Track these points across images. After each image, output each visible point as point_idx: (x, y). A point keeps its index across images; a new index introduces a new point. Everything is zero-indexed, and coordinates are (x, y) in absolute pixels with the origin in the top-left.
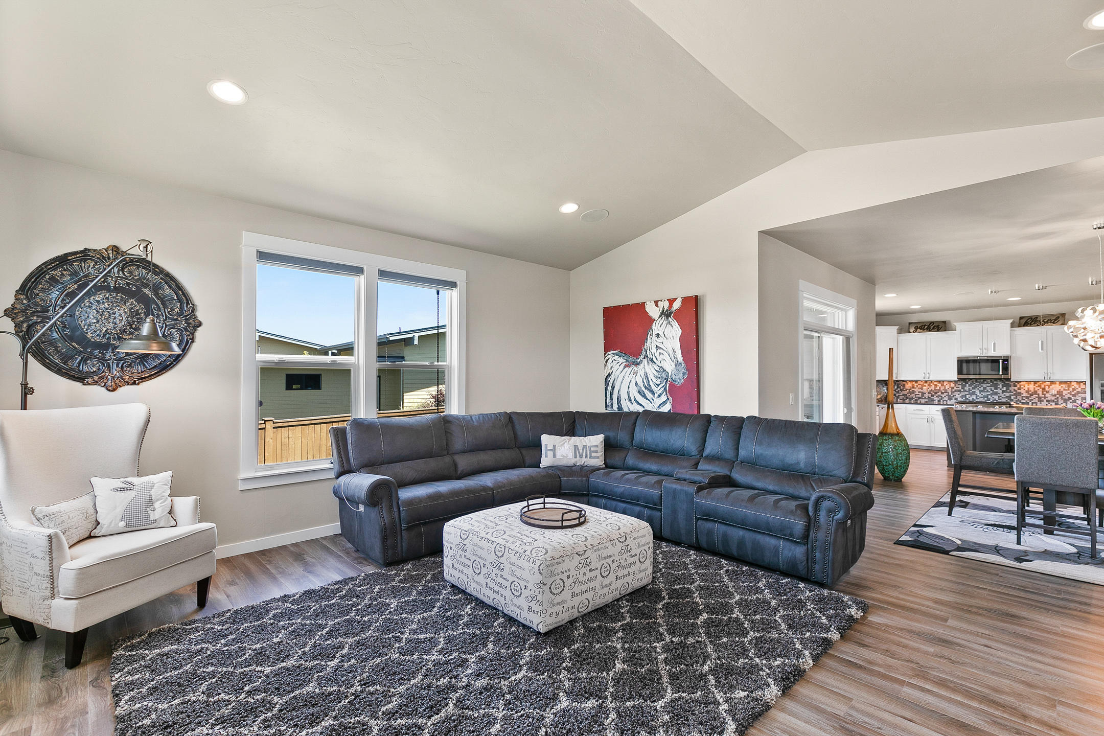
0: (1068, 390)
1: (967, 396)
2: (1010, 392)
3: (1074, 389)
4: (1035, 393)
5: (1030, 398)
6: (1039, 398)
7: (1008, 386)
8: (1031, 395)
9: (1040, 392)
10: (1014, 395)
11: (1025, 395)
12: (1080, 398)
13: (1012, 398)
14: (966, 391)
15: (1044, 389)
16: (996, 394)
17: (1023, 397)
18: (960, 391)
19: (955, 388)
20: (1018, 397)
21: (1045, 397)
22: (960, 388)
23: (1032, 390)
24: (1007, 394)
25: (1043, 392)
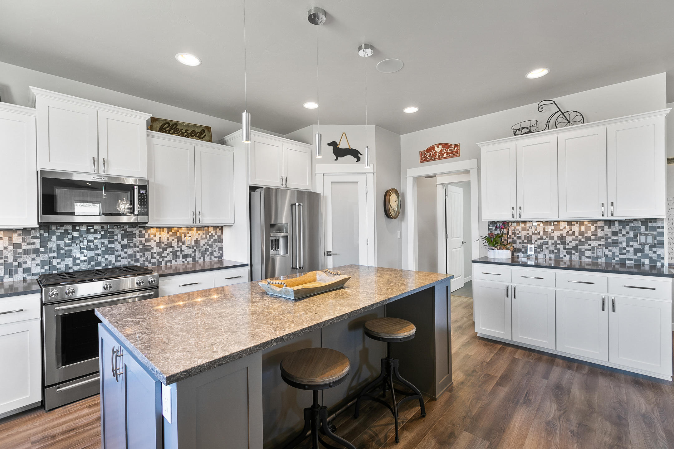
0: (206, 238)
1: (55, 262)
2: (135, 246)
3: (211, 237)
4: (169, 245)
5: (163, 255)
6: (174, 252)
7: (130, 236)
8: (164, 249)
9: (175, 244)
10: (141, 251)
11: (156, 249)
12: (217, 249)
13: (138, 257)
14: (51, 251)
15: (179, 239)
16: (112, 251)
17: (153, 253)
18: (36, 252)
19: (25, 246)
20: (146, 254)
21: (181, 251)
22: (37, 246)
23: (165, 240)
24: (130, 251)
25: (178, 244)
